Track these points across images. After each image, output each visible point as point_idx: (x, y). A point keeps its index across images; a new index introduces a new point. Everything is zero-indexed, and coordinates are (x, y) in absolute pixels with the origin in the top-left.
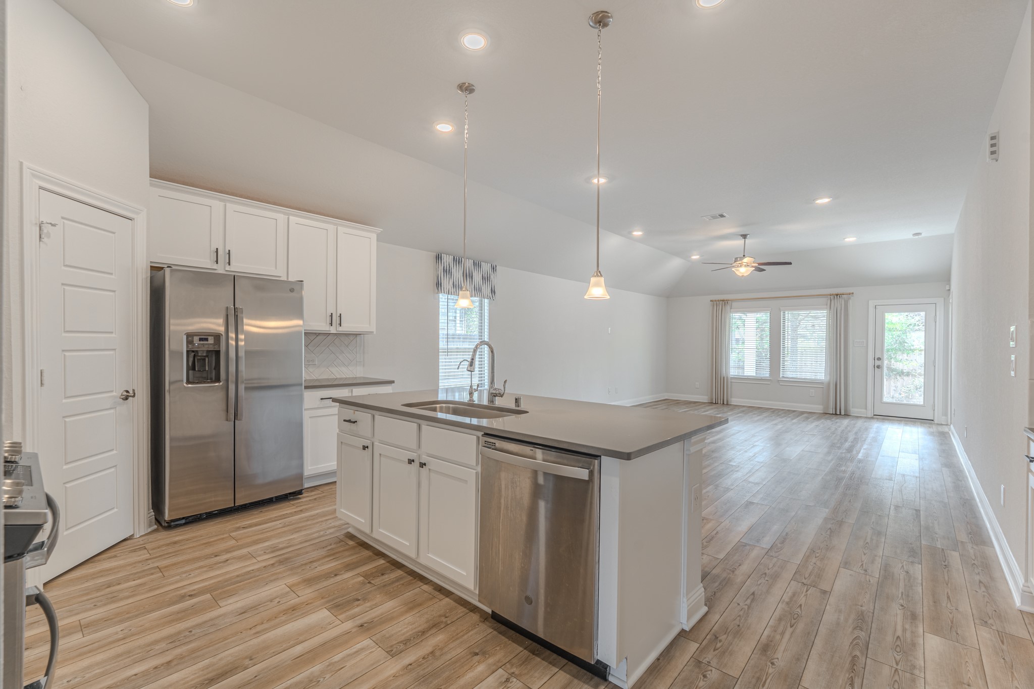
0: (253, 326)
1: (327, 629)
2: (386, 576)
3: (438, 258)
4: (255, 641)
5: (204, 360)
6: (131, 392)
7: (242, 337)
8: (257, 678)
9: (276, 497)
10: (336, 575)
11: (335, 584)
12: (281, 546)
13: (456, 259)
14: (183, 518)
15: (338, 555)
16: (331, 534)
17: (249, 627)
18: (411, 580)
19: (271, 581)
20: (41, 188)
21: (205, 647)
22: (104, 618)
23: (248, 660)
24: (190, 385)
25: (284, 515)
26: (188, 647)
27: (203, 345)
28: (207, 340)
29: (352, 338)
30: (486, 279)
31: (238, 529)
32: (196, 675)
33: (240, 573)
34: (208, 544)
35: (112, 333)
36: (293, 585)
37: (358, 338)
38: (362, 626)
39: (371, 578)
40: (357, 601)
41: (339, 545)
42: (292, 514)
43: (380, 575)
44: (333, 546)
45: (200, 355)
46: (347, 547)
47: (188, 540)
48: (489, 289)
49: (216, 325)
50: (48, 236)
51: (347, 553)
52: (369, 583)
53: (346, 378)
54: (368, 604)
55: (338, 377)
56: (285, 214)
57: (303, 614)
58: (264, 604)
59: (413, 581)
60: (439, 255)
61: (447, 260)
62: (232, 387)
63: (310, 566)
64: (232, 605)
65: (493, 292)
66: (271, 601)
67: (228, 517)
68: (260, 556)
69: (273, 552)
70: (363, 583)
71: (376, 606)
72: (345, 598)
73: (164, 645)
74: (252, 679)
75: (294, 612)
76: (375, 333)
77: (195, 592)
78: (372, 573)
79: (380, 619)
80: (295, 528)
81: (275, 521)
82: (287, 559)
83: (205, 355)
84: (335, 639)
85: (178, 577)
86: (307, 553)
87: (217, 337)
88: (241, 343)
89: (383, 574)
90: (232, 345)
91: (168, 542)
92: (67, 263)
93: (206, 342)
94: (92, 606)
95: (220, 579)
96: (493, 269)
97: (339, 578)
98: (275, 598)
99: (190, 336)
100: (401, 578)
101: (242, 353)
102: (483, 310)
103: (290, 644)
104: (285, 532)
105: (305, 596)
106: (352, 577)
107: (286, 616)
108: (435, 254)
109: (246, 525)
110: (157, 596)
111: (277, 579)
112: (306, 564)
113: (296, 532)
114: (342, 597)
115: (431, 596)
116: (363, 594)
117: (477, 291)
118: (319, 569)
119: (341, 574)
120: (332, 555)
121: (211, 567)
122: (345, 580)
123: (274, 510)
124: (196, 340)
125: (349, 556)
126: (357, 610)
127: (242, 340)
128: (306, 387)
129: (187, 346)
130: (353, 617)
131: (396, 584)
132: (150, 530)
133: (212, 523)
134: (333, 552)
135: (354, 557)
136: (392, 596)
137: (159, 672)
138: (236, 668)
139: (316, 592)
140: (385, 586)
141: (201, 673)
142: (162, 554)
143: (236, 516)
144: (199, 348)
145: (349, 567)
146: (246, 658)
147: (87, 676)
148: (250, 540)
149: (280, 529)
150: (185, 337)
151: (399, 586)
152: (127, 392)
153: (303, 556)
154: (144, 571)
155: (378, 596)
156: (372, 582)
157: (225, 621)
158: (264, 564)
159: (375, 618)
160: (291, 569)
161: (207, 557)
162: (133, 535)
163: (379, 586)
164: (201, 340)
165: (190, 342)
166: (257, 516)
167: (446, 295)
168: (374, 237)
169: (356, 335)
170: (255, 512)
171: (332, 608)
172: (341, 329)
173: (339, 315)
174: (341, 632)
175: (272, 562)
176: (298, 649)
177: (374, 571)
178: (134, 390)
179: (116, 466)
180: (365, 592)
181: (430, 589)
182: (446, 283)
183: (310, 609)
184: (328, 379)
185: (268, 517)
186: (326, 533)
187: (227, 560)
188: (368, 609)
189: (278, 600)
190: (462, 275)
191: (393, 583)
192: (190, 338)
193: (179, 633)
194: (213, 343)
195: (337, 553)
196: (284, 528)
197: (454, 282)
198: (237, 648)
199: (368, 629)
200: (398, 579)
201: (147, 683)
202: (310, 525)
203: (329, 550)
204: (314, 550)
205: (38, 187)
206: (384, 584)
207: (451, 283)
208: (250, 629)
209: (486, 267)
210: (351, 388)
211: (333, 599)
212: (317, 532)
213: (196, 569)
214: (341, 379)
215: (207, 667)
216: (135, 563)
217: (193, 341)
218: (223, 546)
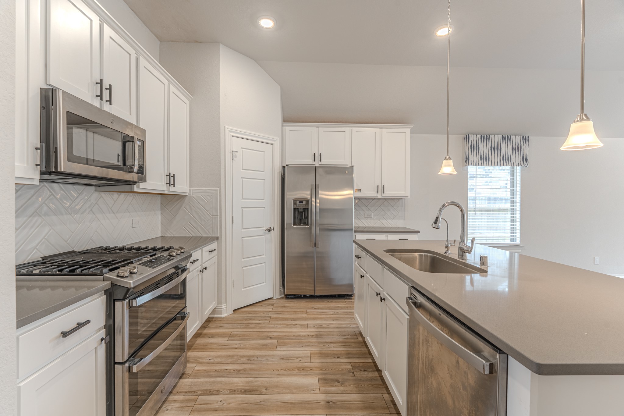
0: (325, 195)
1: (310, 393)
2: (366, 373)
3: (467, 138)
4: (275, 379)
5: (302, 213)
6: (272, 228)
7: (318, 201)
8: (261, 403)
9: (338, 295)
10: (338, 357)
11: (333, 364)
12: (324, 326)
13: (484, 136)
14: (293, 295)
15: (347, 344)
16: (353, 328)
17: (278, 369)
18: (381, 385)
19: (305, 346)
20: (233, 136)
21: (256, 370)
22: (238, 335)
23: (265, 389)
24: (295, 226)
25: (337, 307)
26: (251, 366)
27: (301, 205)
28: (302, 202)
29: (396, 201)
30: (516, 149)
31: (312, 308)
32: (243, 384)
33: (296, 334)
34: (295, 312)
35: (263, 199)
36: (313, 353)
37: (400, 201)
38: (328, 402)
39: (356, 370)
40: (338, 382)
41: (352, 337)
42: (341, 308)
43: (362, 370)
44: (349, 337)
45: (300, 210)
46: (356, 341)
47: (290, 307)
48: (520, 158)
49: (306, 194)
50: (236, 157)
51: (353, 345)
52: (353, 373)
53: (392, 227)
54: (342, 388)
55: (387, 226)
56: (350, 127)
57: (306, 375)
58: (293, 359)
59: (380, 386)
60: (466, 136)
61: (475, 139)
62: (313, 228)
63: (329, 345)
64: (282, 351)
65: (525, 159)
66: (297, 358)
67: (313, 300)
68: (311, 328)
69: (318, 328)
70: (349, 371)
71: (346, 392)
72: (333, 376)
73: (245, 360)
74: (258, 402)
75: (303, 371)
76: (409, 197)
77: (273, 337)
78: (358, 366)
79: (342, 404)
80: (337, 318)
81: (331, 309)
82: (321, 335)
83: (302, 210)
84: (309, 402)
85: (273, 326)
86: (333, 335)
87: (307, 201)
88: (318, 205)
89: (364, 370)
90: (313, 205)
91: (282, 305)
92: (244, 168)
93: (302, 204)
94: (239, 326)
95: (286, 334)
96: (525, 139)
97: (338, 360)
98: (300, 357)
99: (295, 200)
100: (374, 380)
101: (318, 210)
102: (515, 176)
103: (287, 391)
104: (330, 318)
105: (314, 364)
106: (345, 364)
107: (297, 372)
108: (464, 135)
109: (317, 307)
110: (260, 332)
111: (308, 346)
112: (327, 343)
113: (336, 320)
114: (331, 375)
115: (386, 406)
116: (344, 379)
117: (507, 160)
118: (333, 349)
119: (341, 358)
120: (345, 343)
121: (288, 326)
122: (340, 364)
123: (335, 302)
124: (298, 202)
125: (354, 347)
126: (333, 389)
127: (318, 203)
128: (355, 232)
129: (294, 206)
130: (327, 393)
131: (369, 383)
132: (280, 297)
133: (304, 301)
134: (346, 341)
135: (356, 349)
136: (360, 390)
137: (234, 373)
138: (258, 391)
139: (321, 364)
140: (360, 380)
141: (245, 384)
142: (276, 311)
143: (316, 300)
144: (299, 207)
145: (349, 355)
146: (264, 387)
147: (216, 360)
148: (313, 317)
149: (330, 315)
150: (293, 201)
151: (369, 385)
152: (270, 228)
153: (330, 337)
154: (265, 317)
155: (352, 385)
156: (355, 373)
157: (273, 359)
158: (309, 334)
159: (339, 401)
160: (319, 343)
161: (290, 319)
162: (273, 297)
163: (357, 378)
164: (300, 202)
165: (295, 204)
166: (325, 304)
167: (475, 166)
168: (408, 131)
169: (399, 199)
170: (326, 301)
171: (321, 379)
172: (385, 195)
173: (383, 186)
174: (315, 399)
175: (313, 334)
176: (288, 398)
177: (360, 365)
178: (273, 227)
179: (265, 263)
180: (346, 378)
181: (389, 399)
182: (473, 157)
183: (311, 373)
184: (380, 227)
185: (329, 306)
186: (351, 327)
187: (296, 325)
188: (339, 392)
189: (301, 359)
190: (490, 149)
191: (367, 380)
192: (295, 202)
193: (253, 356)
194: (305, 204)
195: (348, 342)
196: (332, 315)
197: (481, 156)
198: (266, 379)
199: (330, 408)
200: (372, 379)
201: (227, 377)
202: (346, 318)
203: (345, 338)
204: (337, 335)
205: (231, 136)
206: (361, 378)
207: (478, 156)
208: (278, 370)
209: (516, 140)
210: (387, 234)
211: (326, 374)
212: (346, 324)
213: (282, 324)
214: (388, 227)
215: (248, 382)
216: (265, 312)
217: (296, 203)
218: (300, 315)
